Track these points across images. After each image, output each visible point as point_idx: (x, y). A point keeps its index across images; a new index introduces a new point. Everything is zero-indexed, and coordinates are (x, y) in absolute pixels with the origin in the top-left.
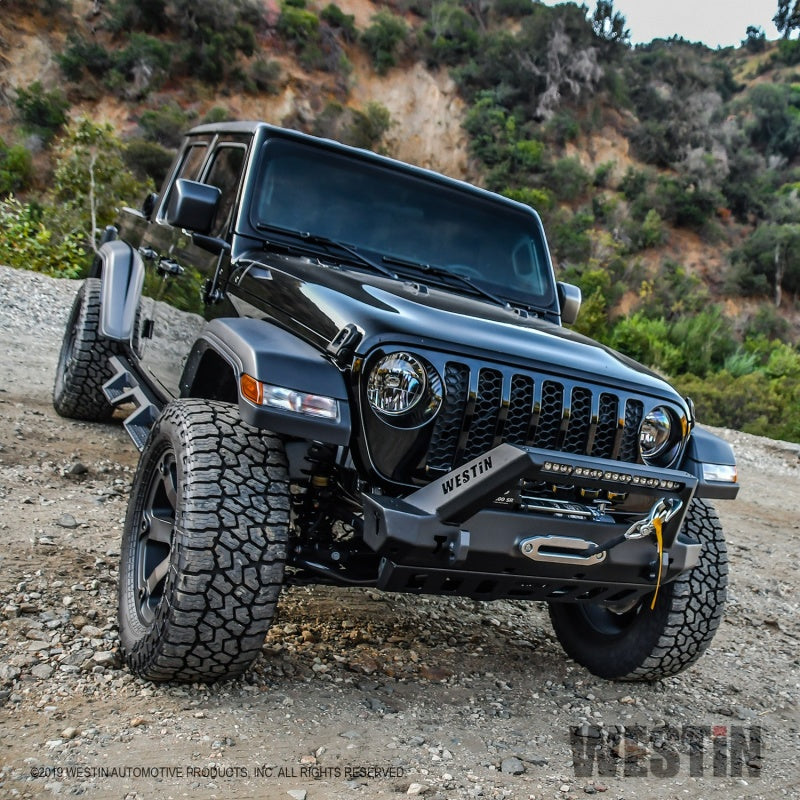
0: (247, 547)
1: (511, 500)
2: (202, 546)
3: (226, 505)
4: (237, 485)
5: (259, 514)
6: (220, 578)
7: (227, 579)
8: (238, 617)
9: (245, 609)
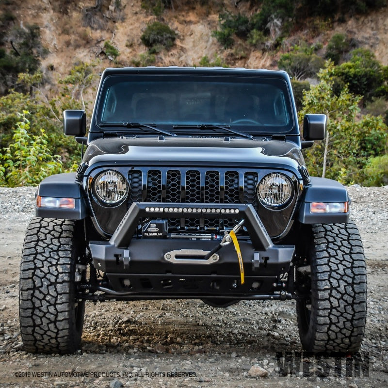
0: (48, 276)
1: (161, 234)
2: (27, 277)
3: (37, 257)
4: (44, 248)
5: (54, 260)
6: (37, 292)
7: (41, 292)
8: (50, 311)
9: (52, 307)
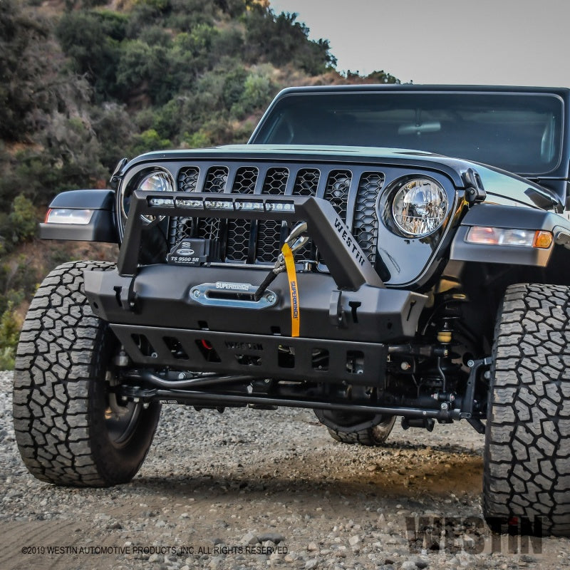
1: (197, 260)
